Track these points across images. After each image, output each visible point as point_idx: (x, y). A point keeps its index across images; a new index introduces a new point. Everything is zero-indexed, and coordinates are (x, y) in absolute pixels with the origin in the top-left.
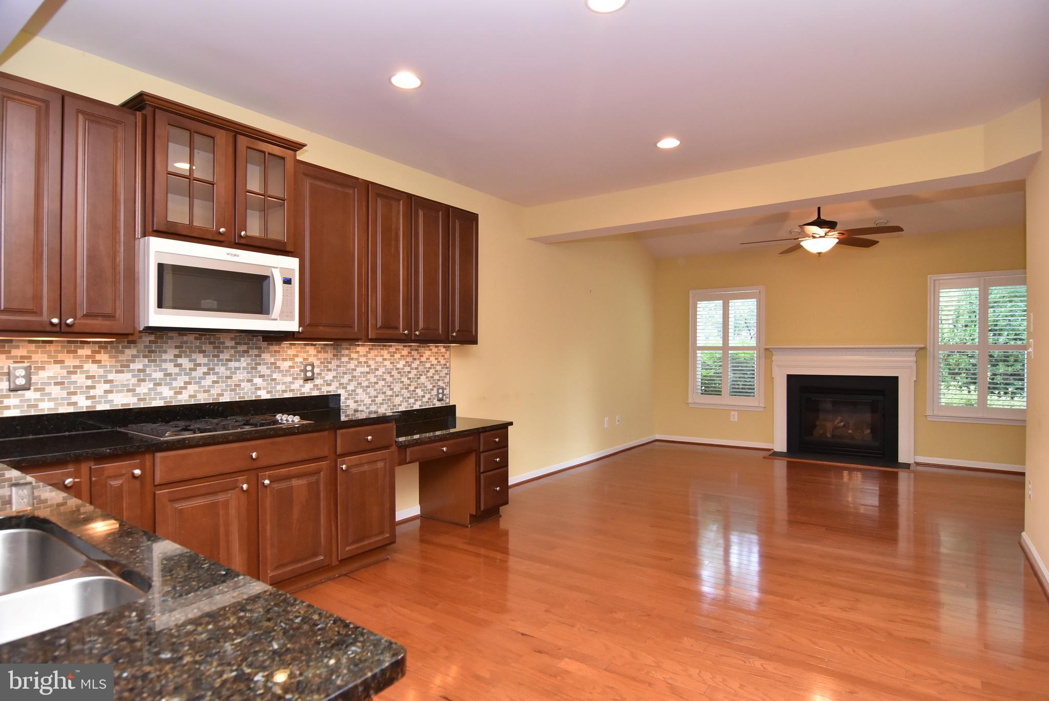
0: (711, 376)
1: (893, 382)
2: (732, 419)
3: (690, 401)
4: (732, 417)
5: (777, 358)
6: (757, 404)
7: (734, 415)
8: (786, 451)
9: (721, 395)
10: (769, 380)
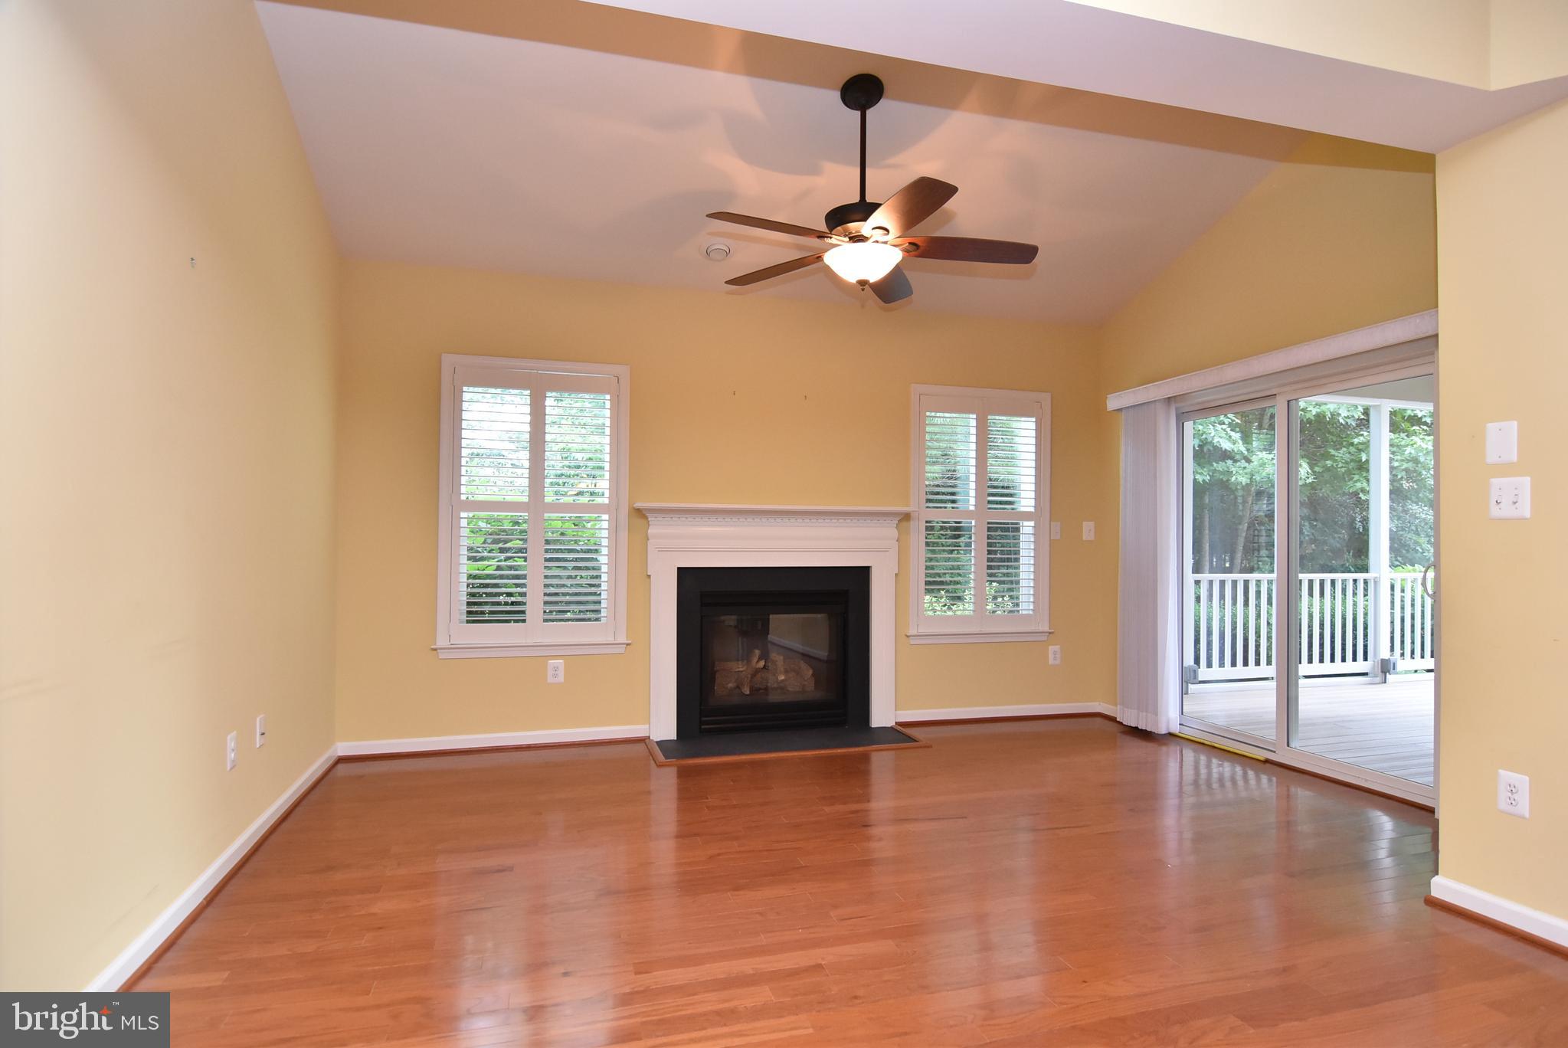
0: (489, 576)
1: (860, 576)
2: (550, 680)
3: (442, 642)
4: (550, 672)
5: (657, 529)
6: (611, 640)
7: (556, 669)
8: (676, 738)
9: (524, 621)
10: (640, 578)
